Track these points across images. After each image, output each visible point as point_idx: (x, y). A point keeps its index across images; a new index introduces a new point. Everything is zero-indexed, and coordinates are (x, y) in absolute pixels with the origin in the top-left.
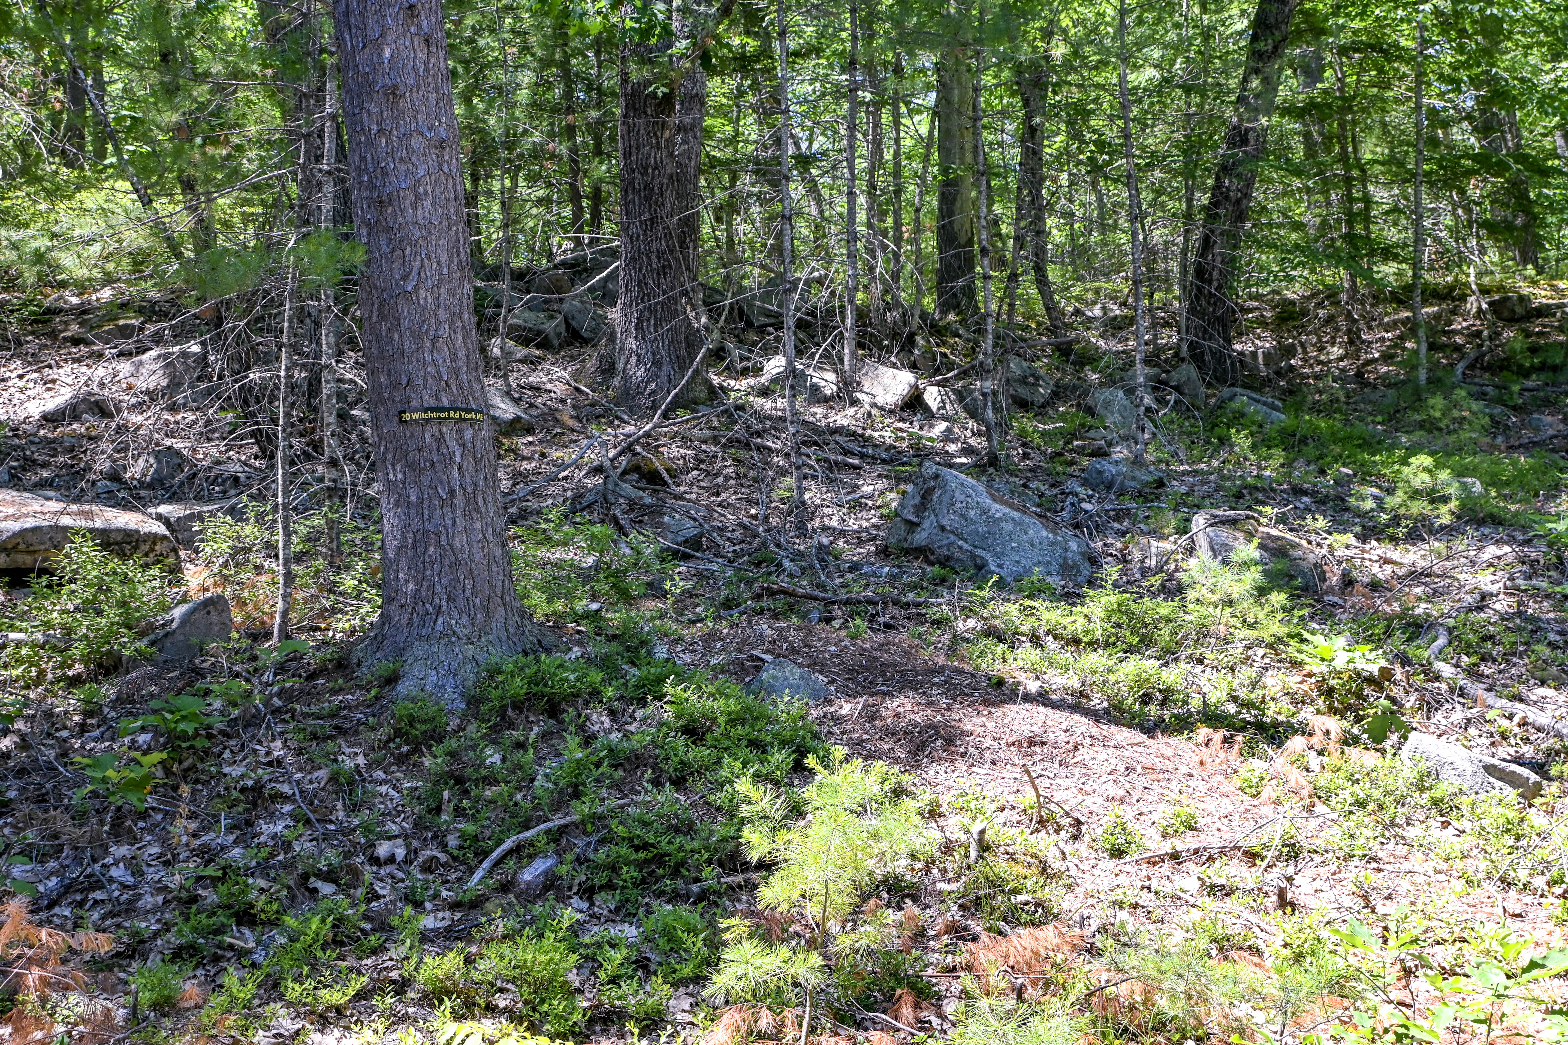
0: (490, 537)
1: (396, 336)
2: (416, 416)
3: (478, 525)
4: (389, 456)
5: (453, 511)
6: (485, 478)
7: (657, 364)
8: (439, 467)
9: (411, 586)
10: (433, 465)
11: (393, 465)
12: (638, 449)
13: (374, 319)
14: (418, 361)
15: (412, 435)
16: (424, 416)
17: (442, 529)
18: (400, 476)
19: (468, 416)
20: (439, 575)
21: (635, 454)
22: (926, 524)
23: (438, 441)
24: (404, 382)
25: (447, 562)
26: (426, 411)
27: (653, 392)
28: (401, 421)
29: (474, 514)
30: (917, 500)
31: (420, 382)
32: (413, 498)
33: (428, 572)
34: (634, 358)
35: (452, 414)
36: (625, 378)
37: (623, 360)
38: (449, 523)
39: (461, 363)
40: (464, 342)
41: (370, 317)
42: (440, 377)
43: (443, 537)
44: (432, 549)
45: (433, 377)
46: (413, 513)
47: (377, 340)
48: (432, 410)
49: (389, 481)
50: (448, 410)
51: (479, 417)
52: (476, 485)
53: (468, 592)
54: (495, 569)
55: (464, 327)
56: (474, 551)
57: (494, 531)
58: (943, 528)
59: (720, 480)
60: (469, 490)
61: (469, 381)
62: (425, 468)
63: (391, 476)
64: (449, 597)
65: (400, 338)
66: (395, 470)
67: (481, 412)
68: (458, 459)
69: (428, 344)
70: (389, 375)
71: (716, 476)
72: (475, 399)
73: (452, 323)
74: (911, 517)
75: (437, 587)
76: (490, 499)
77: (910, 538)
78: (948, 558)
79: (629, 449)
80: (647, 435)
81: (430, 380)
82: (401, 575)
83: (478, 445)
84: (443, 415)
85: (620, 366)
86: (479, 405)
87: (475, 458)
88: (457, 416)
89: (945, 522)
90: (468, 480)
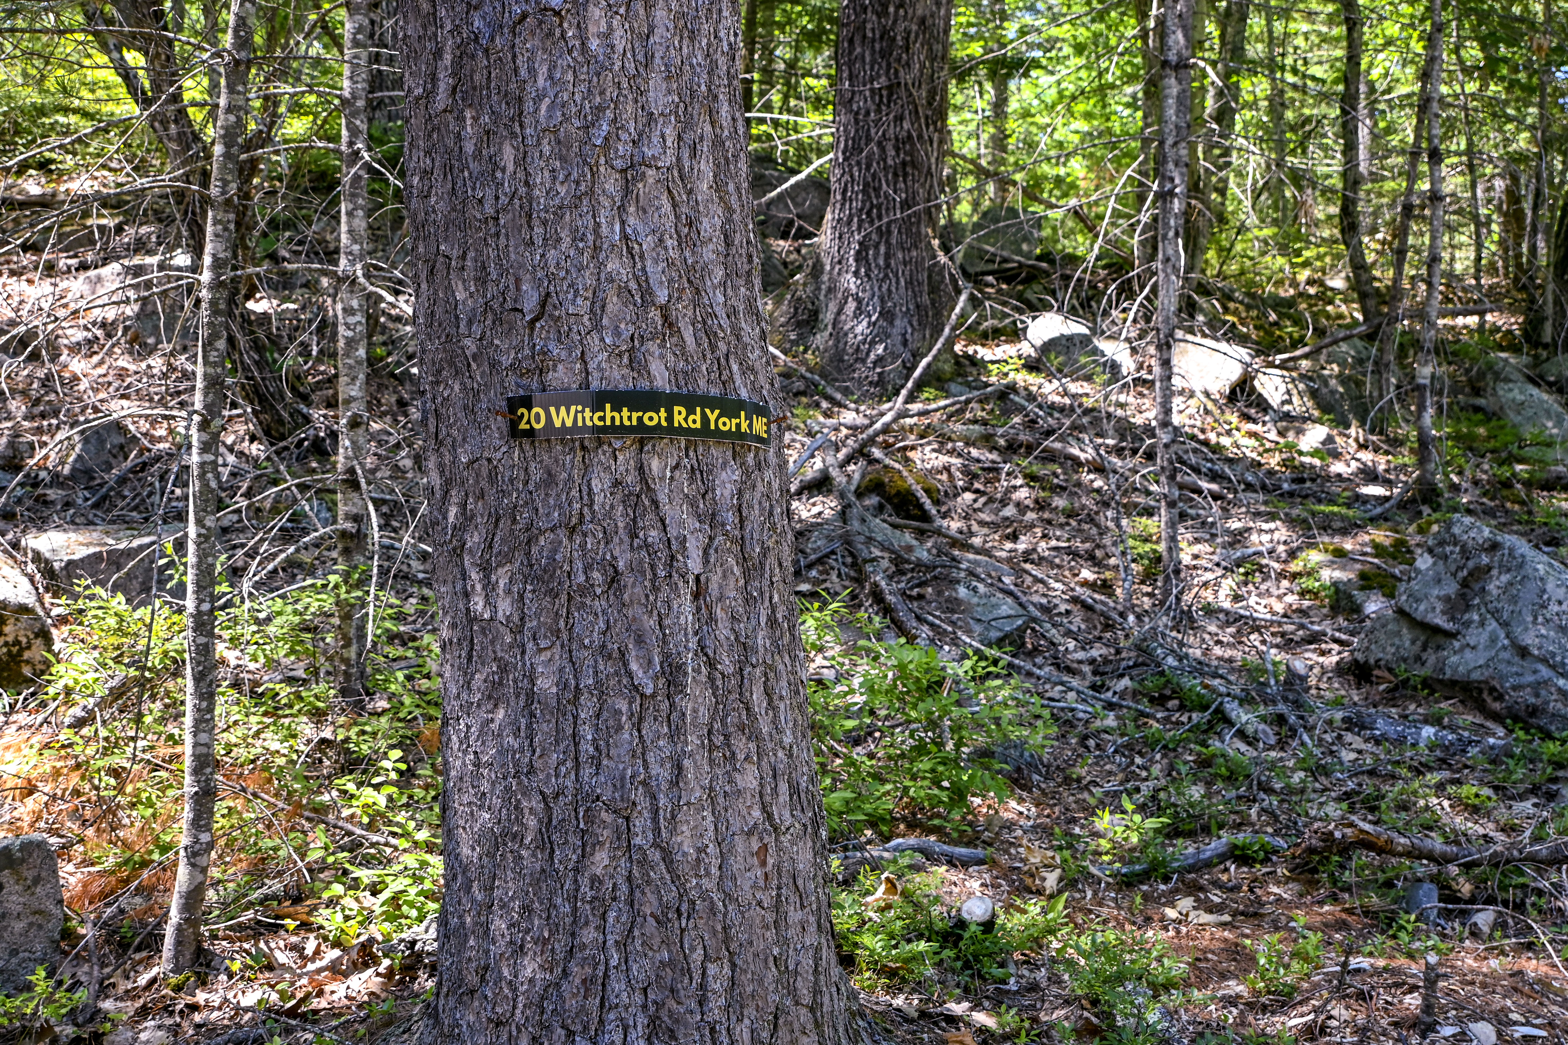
0: (783, 814)
1: (508, 155)
2: (563, 417)
3: (749, 779)
4: (474, 539)
5: (676, 734)
6: (772, 622)
7: (887, 315)
8: (634, 589)
9: (530, 968)
10: (614, 579)
11: (486, 569)
12: (877, 453)
13: (442, 99)
14: (577, 237)
15: (550, 479)
16: (589, 418)
17: (639, 795)
18: (505, 607)
19: (728, 424)
20: (622, 945)
21: (871, 461)
22: (1476, 636)
23: (632, 501)
24: (530, 302)
25: (650, 905)
26: (598, 401)
27: (879, 360)
28: (514, 432)
29: (741, 745)
30: (1451, 588)
31: (582, 306)
32: (546, 684)
33: (589, 935)
34: (851, 305)
35: (679, 415)
36: (839, 334)
37: (833, 307)
38: (662, 773)
39: (708, 254)
40: (718, 186)
41: (429, 95)
42: (647, 292)
43: (641, 822)
44: (601, 859)
45: (624, 291)
46: (544, 729)
47: (448, 169)
48: (618, 399)
49: (472, 618)
50: (668, 401)
51: (759, 426)
52: (746, 648)
53: (716, 1003)
54: (795, 916)
55: (718, 143)
56: (736, 864)
57: (794, 790)
58: (1523, 652)
59: (1009, 511)
60: (727, 664)
61: (733, 313)
62: (586, 589)
63: (478, 604)
64: (654, 1022)
65: (522, 161)
66: (489, 587)
67: (762, 411)
68: (695, 565)
69: (611, 184)
70: (482, 280)
71: (1004, 502)
72: (748, 369)
73: (687, 124)
74: (1440, 621)
75: (617, 985)
76: (783, 687)
77: (1431, 658)
78: (1534, 711)
79: (861, 453)
80: (886, 430)
81: (613, 303)
82: (499, 925)
83: (755, 516)
84: (654, 418)
85: (829, 317)
86: (755, 389)
87: (744, 559)
88: (695, 421)
89: (1529, 639)
90: (723, 631)
